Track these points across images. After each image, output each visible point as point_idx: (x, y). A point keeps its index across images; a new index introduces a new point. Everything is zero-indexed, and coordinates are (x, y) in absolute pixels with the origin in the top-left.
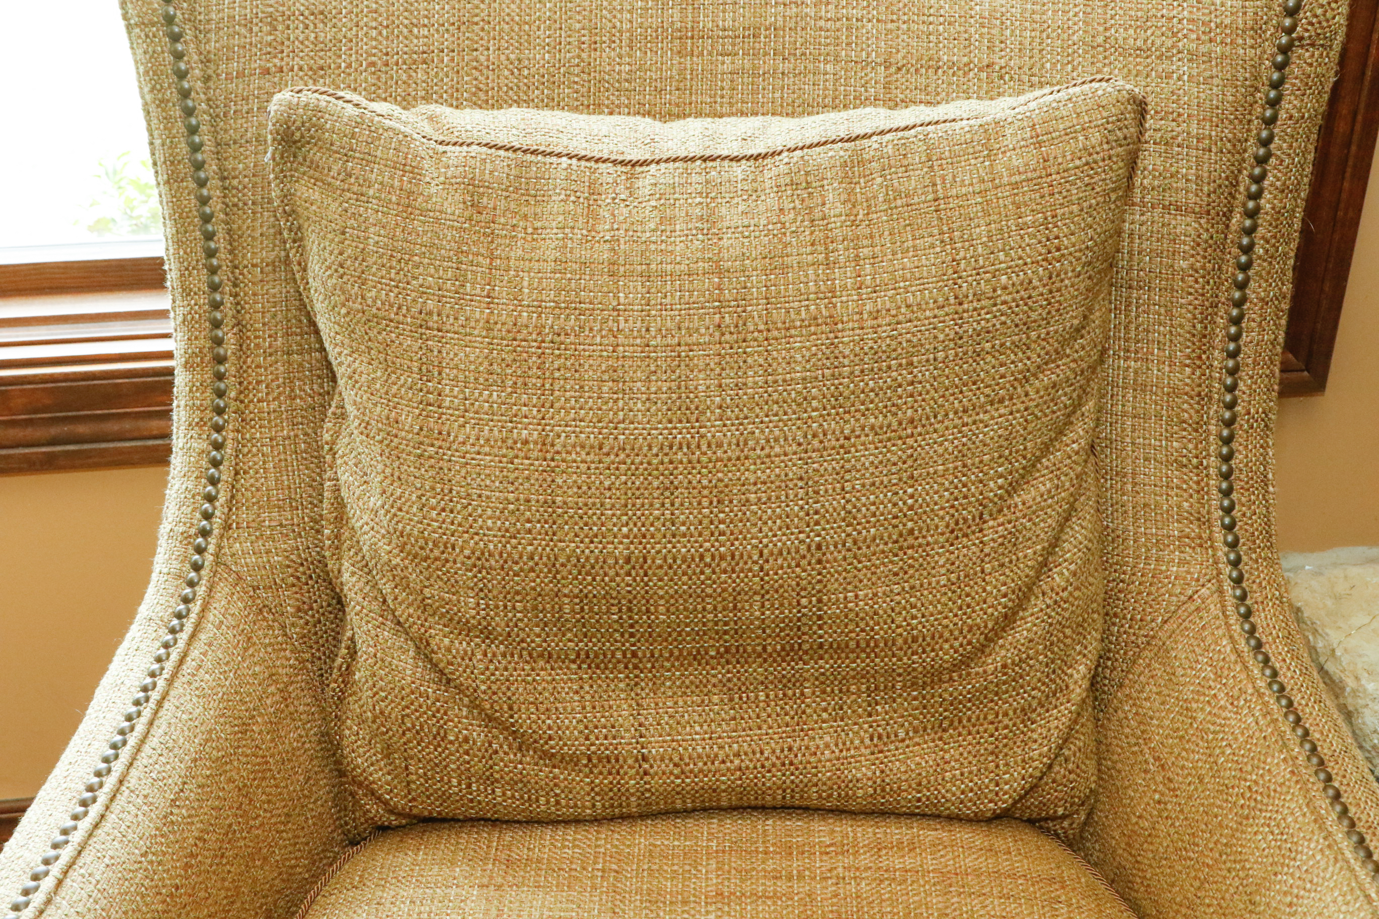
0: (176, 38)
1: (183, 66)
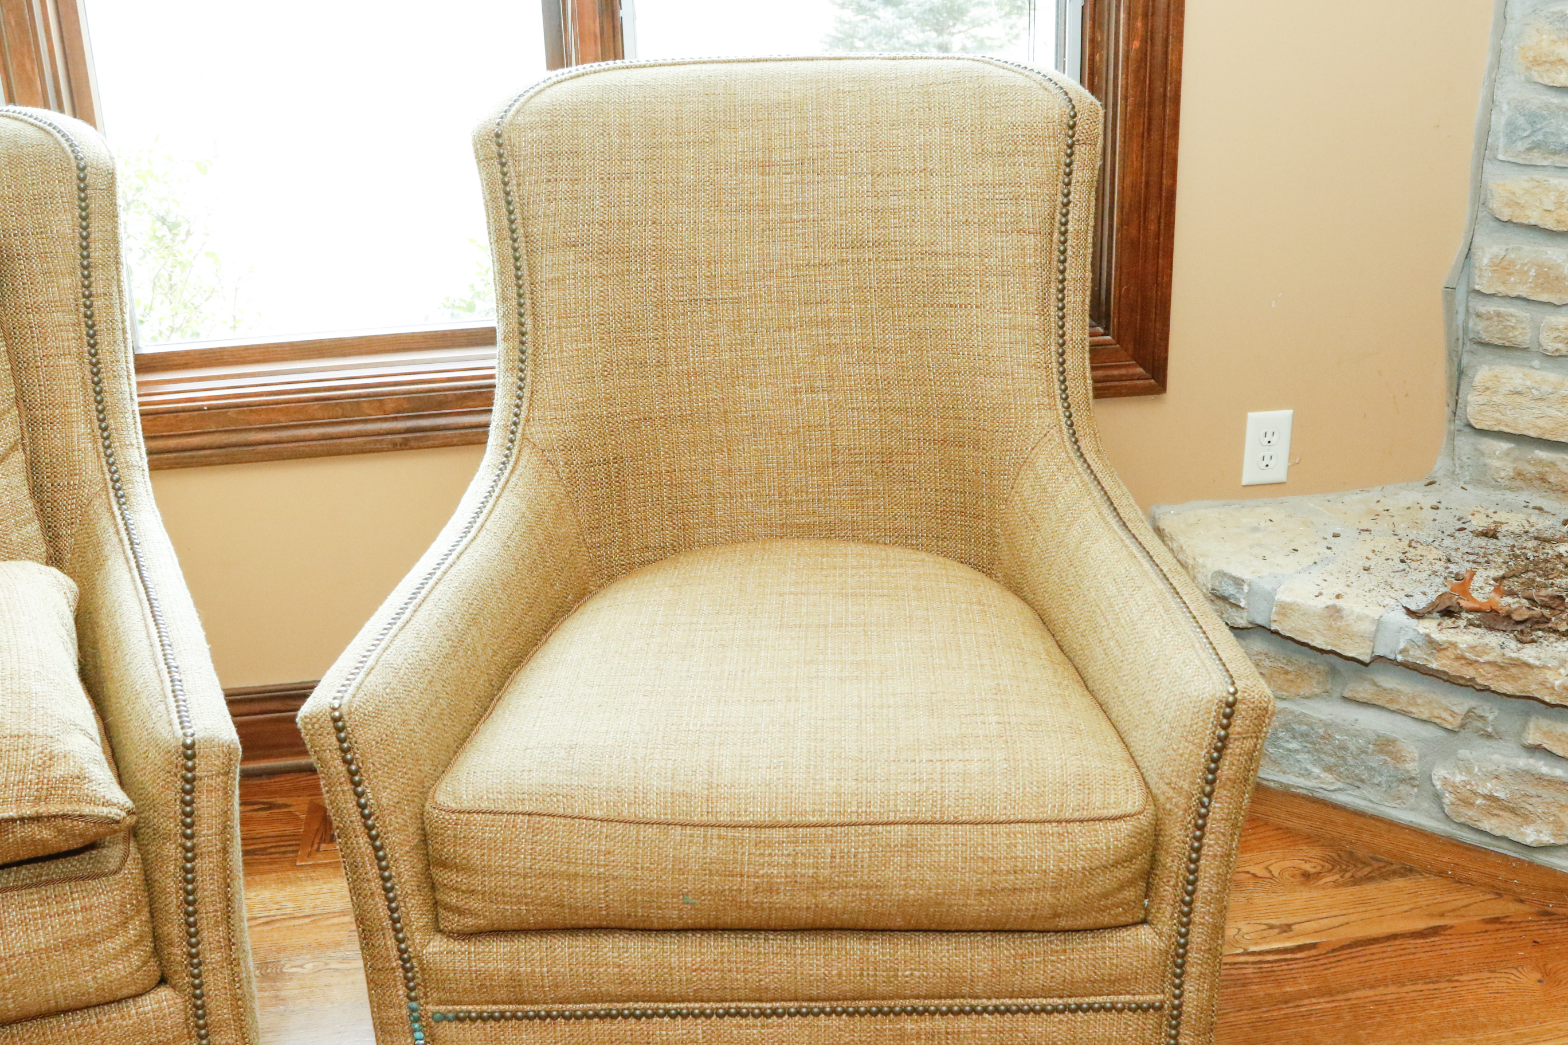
0: (503, 165)
1: (506, 179)
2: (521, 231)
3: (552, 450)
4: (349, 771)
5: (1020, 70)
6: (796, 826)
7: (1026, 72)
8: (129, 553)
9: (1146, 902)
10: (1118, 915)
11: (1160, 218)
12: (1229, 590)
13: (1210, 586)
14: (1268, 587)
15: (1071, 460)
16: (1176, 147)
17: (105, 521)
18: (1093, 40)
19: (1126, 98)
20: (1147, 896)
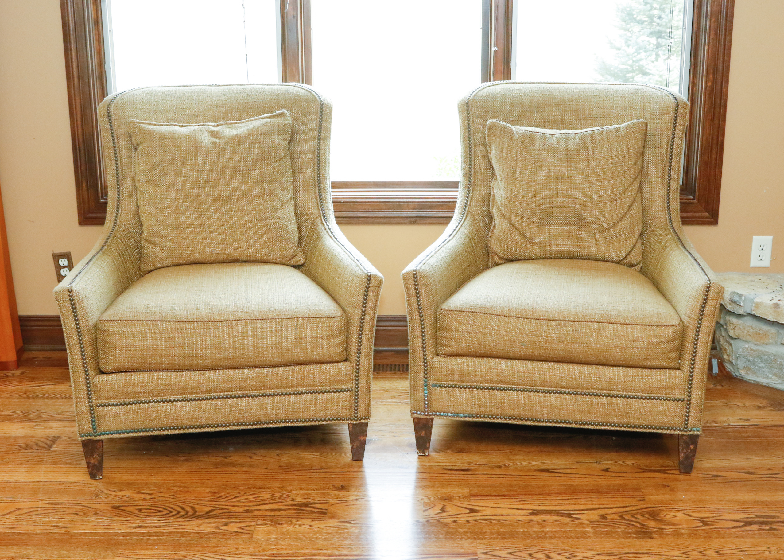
1: (469, 119)
2: (472, 138)
3: (478, 216)
4: (416, 292)
5: (659, 89)
6: (561, 321)
7: (662, 90)
8: (331, 235)
9: (679, 361)
10: (669, 362)
11: (717, 153)
12: (737, 299)
13: (729, 298)
14: (752, 297)
15: (669, 229)
16: (724, 125)
17: (320, 225)
18: (693, 83)
19: (705, 105)
20: (680, 359)
